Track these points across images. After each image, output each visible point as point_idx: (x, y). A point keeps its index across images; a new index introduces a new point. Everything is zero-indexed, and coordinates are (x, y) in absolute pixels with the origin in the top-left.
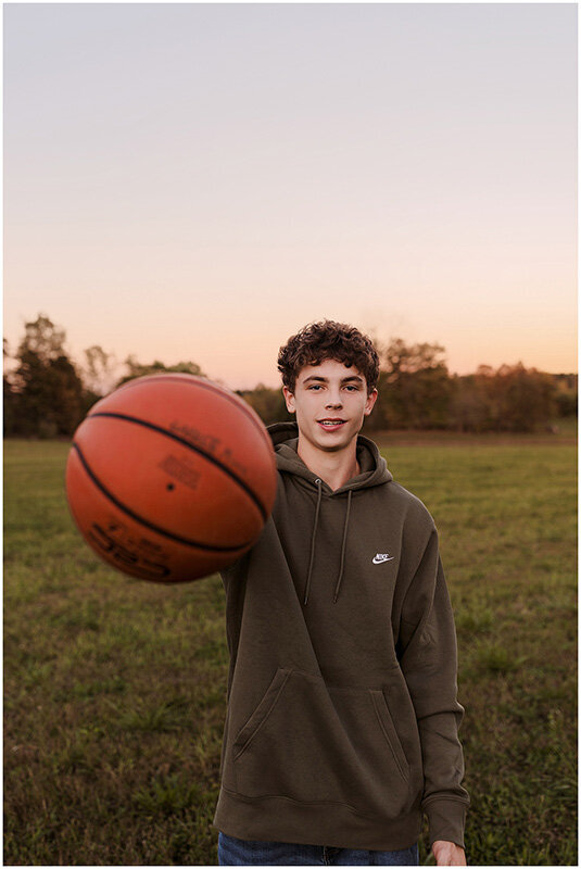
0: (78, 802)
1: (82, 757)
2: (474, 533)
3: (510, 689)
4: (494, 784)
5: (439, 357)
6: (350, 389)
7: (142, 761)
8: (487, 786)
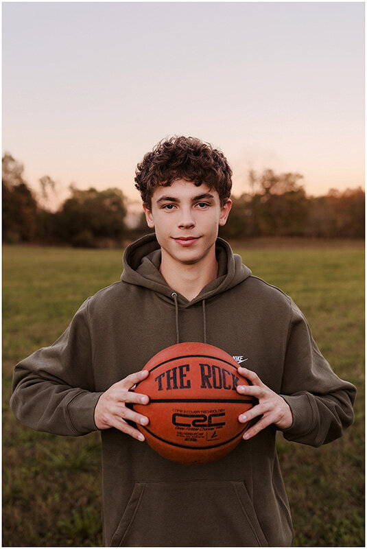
0: (16, 528)
1: (20, 491)
2: (324, 315)
3: (351, 439)
4: (338, 515)
5: (299, 183)
6: (202, 205)
7: (67, 495)
8: (332, 518)
